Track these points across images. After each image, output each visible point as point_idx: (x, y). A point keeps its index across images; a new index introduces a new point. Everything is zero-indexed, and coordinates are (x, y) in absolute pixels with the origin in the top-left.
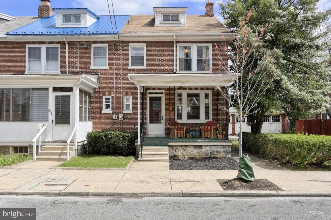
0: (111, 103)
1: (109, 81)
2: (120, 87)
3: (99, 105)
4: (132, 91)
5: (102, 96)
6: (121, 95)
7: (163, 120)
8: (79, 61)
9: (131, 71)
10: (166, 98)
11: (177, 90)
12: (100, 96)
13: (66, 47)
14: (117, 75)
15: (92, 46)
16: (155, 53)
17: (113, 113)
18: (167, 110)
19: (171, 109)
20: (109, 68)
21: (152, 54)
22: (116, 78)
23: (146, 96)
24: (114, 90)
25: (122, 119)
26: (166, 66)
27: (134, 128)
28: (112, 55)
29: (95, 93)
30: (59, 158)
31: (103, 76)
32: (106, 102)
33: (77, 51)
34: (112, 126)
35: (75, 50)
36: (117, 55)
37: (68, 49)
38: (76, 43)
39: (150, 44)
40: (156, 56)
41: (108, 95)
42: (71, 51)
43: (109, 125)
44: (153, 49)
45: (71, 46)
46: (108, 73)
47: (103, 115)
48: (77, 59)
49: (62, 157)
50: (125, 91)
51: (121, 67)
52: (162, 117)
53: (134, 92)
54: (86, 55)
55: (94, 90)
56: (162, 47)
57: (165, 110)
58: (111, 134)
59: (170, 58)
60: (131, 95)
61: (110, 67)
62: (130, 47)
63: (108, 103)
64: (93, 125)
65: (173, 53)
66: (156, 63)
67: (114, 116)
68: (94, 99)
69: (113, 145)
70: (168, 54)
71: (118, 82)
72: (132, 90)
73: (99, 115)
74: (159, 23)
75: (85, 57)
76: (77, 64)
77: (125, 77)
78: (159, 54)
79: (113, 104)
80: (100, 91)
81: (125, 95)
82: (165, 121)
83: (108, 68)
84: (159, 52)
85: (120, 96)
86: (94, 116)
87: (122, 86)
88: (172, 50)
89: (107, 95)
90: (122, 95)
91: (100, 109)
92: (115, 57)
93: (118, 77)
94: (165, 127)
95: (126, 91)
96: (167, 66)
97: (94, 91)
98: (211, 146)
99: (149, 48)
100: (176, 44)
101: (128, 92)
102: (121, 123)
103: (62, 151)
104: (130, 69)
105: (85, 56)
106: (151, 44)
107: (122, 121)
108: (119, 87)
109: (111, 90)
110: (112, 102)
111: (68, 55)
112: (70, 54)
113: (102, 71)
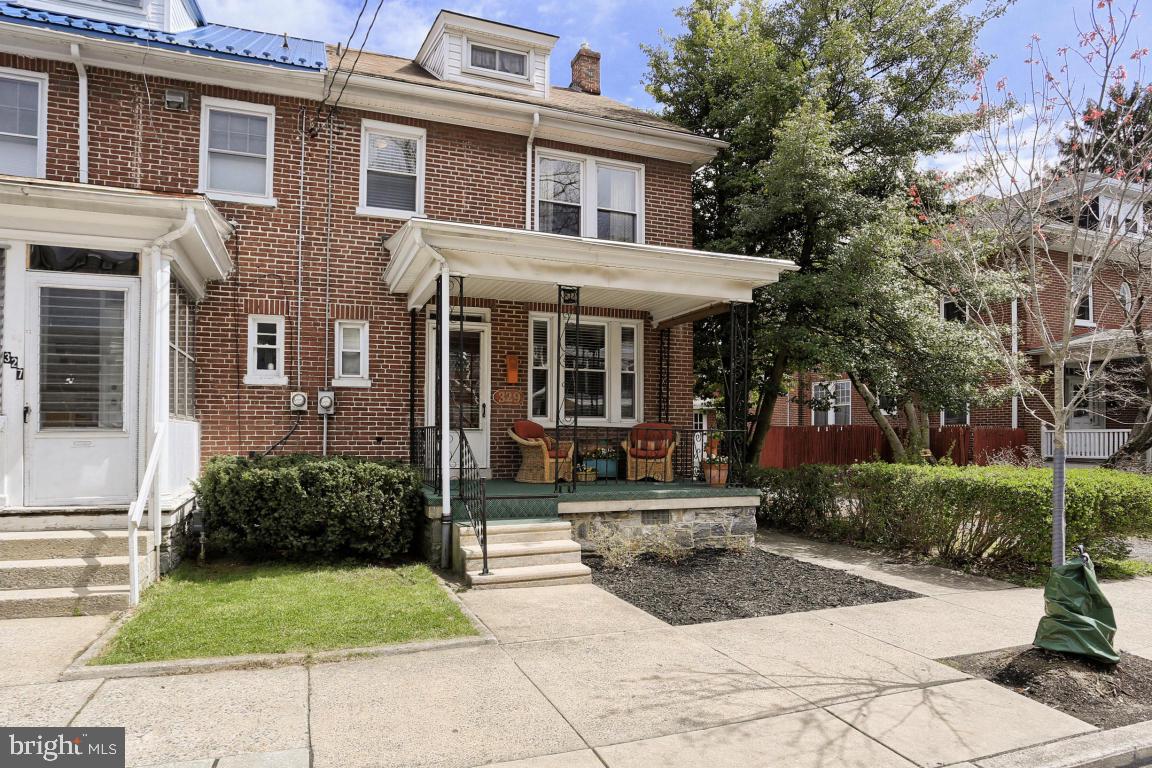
0: (280, 346)
1: (276, 256)
2: (320, 285)
3: (232, 351)
4: (369, 303)
5: (246, 316)
6: (325, 315)
7: (484, 416)
8: (143, 161)
9: (368, 224)
10: (496, 338)
11: (535, 310)
12: (238, 315)
13: (77, 91)
14: (309, 233)
15: (203, 105)
16: (459, 169)
17: (292, 387)
18: (499, 379)
19: (513, 377)
20: (279, 206)
21: (449, 173)
22: (306, 245)
23: (425, 325)
24: (297, 293)
25: (332, 411)
26: (497, 220)
27: (376, 448)
28: (291, 152)
29: (213, 299)
30: (79, 599)
31: (252, 234)
32: (261, 340)
33: (132, 116)
34: (287, 438)
35: (122, 109)
36: (310, 155)
37: (89, 99)
38: (128, 82)
39: (438, 132)
40: (463, 179)
41: (272, 313)
42: (103, 112)
43: (277, 431)
44: (451, 154)
45: (104, 89)
46: (273, 225)
47: (248, 392)
48: (132, 149)
49: (96, 590)
50: (341, 301)
51: (327, 205)
52: (481, 404)
53: (376, 308)
54: (177, 138)
55: (208, 288)
56: (485, 150)
57: (492, 379)
58: (331, 474)
59: (512, 194)
60: (367, 318)
61: (281, 201)
62: (362, 134)
63: (267, 346)
64: (203, 433)
65: (522, 178)
66: (462, 206)
67: (298, 399)
68: (208, 324)
69: (343, 518)
70: (505, 180)
71: (314, 264)
72: (371, 298)
73: (229, 392)
74: (459, 70)
75: (168, 148)
76: (130, 170)
77: (342, 247)
78: (472, 176)
79: (291, 348)
80: (238, 295)
81: (342, 318)
82: (491, 420)
83: (273, 202)
84: (474, 166)
85: (320, 320)
86: (207, 397)
87: (330, 280)
88: (520, 168)
89: (267, 313)
90: (328, 316)
91: (238, 367)
92: (305, 164)
93: (315, 244)
94: (492, 443)
95: (347, 302)
96: (502, 220)
97: (209, 293)
98: (697, 511)
99: (439, 148)
100: (534, 148)
101: (355, 305)
102: (325, 426)
103: (92, 562)
104: (365, 218)
105: (172, 143)
106: (443, 133)
107: (330, 417)
108: (317, 285)
109: (285, 293)
110: (286, 343)
111: (89, 127)
112: (97, 123)
113: (245, 212)
